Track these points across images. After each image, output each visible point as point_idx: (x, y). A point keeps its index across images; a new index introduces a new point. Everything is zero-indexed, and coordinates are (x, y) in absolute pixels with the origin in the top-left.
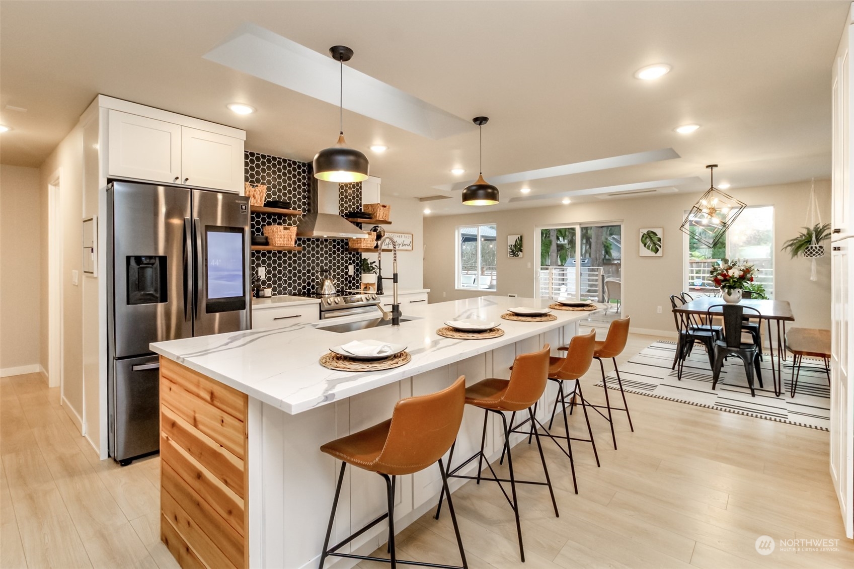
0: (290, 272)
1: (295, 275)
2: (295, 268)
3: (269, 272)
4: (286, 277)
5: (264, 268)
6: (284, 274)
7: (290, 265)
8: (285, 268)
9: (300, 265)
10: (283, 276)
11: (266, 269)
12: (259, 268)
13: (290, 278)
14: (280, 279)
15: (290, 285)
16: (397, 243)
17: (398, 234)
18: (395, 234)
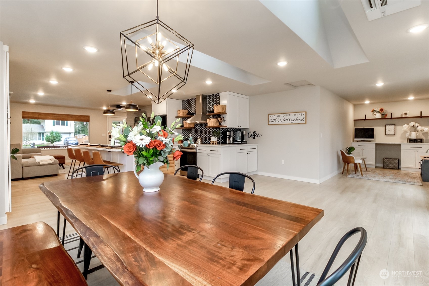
0: (197, 136)
10: (195, 136)
16: (290, 119)
17: (291, 114)
18: (289, 114)
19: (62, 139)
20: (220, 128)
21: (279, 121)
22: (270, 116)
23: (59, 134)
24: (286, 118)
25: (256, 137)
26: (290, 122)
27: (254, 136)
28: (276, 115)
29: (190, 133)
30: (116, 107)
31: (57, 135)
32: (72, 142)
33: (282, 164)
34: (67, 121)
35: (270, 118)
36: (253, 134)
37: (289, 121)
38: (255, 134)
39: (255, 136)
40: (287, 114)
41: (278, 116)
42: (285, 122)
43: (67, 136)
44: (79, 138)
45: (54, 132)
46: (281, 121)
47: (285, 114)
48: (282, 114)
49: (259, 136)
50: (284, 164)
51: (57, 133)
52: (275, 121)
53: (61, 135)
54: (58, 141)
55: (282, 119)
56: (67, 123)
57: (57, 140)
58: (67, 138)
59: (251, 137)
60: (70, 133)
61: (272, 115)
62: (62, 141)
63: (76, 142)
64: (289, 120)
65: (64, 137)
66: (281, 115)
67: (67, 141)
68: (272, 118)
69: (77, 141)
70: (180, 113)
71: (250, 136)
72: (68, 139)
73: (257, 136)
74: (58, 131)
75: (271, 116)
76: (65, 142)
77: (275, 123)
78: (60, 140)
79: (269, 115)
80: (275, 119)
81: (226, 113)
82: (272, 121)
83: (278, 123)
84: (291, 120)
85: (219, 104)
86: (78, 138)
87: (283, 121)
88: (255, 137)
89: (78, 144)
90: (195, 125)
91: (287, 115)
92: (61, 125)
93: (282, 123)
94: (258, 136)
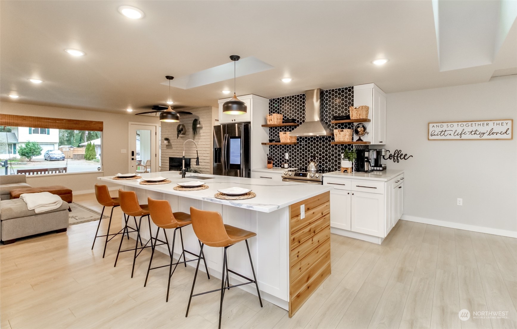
0: (301, 156)
1: (303, 158)
2: (303, 154)
3: (290, 156)
4: (298, 159)
5: (288, 153)
6: (298, 157)
7: (301, 152)
8: (298, 154)
9: (306, 153)
10: (297, 158)
11: (289, 154)
12: (286, 153)
13: (301, 160)
14: (295, 160)
15: (301, 163)
16: (476, 131)
17: (479, 123)
18: (474, 123)
19: (42, 152)
20: (354, 145)
21: (452, 134)
22: (431, 125)
23: (38, 145)
24: (468, 129)
25: (401, 159)
26: (478, 137)
27: (395, 158)
28: (445, 125)
29: (285, 152)
30: (153, 109)
31: (35, 147)
32: (56, 156)
33: (458, 204)
34: (48, 129)
35: (431, 129)
36: (395, 154)
37: (475, 134)
38: (398, 155)
39: (399, 158)
40: (470, 123)
41: (449, 125)
42: (463, 137)
43: (50, 148)
44: (65, 150)
45: (31, 143)
46: (455, 135)
47: (465, 123)
48: (458, 123)
49: (406, 158)
50: (461, 204)
51: (35, 144)
52: (441, 135)
53: (41, 146)
54: (38, 155)
55: (459, 131)
56: (49, 131)
57: (35, 153)
58: (48, 151)
59: (390, 159)
60: (53, 144)
61: (438, 124)
62: (42, 155)
63: (61, 157)
64: (473, 133)
65: (45, 149)
66: (455, 124)
67: (48, 155)
68: (435, 129)
69: (64, 155)
70: (273, 120)
71: (388, 157)
72: (50, 152)
73: (402, 157)
74: (37, 142)
75: (433, 126)
76: (45, 156)
77: (443, 137)
78: (40, 154)
79: (429, 123)
80: (442, 131)
81: (369, 121)
82: (436, 133)
83: (448, 137)
84: (478, 133)
85: (353, 105)
86: (63, 150)
87: (461, 134)
88: (397, 159)
89: (64, 158)
90: (298, 140)
91: (470, 125)
92: (40, 134)
93: (458, 137)
94: (404, 158)
